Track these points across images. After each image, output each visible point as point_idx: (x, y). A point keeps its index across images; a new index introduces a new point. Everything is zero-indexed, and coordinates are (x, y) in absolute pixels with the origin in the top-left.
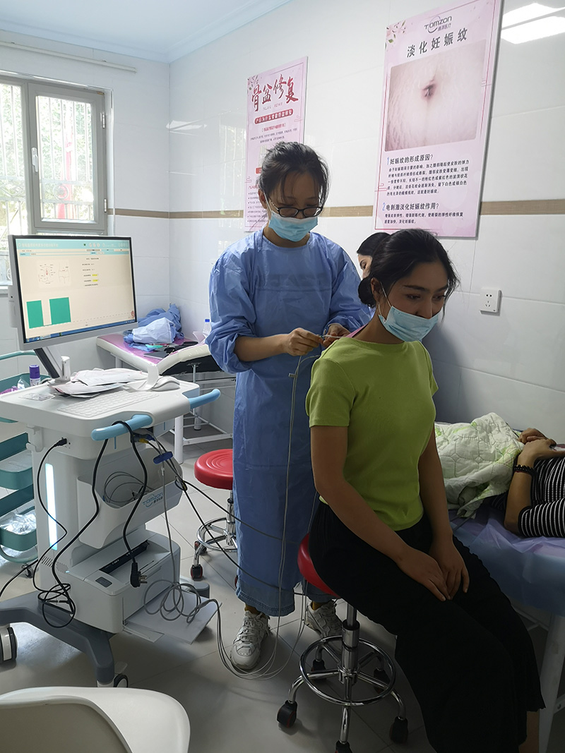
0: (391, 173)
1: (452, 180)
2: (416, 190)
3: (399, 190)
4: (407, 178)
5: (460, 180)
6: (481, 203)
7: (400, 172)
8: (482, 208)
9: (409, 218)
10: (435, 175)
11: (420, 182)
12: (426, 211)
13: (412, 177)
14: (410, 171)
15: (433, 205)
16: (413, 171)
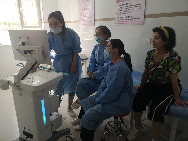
0: (119, 8)
1: (136, 10)
2: (126, 13)
3: (122, 13)
4: (124, 10)
5: (139, 9)
6: (145, 15)
7: (122, 8)
9: (125, 20)
10: (132, 8)
11: (128, 11)
12: (129, 18)
14: (124, 8)
15: (131, 16)
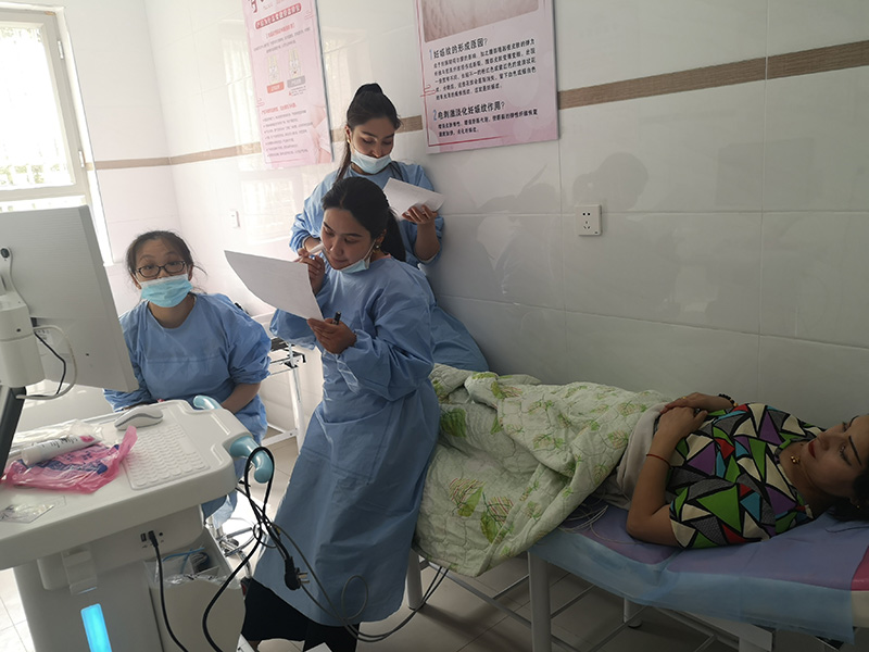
0: (437, 70)
1: (517, 68)
2: (472, 88)
3: (451, 91)
4: (459, 74)
5: (526, 66)
6: (558, 94)
7: (449, 66)
8: (562, 99)
9: (469, 126)
10: (494, 65)
11: (476, 77)
12: (490, 114)
13: (464, 72)
14: (460, 64)
15: (497, 104)
16: (464, 63)
